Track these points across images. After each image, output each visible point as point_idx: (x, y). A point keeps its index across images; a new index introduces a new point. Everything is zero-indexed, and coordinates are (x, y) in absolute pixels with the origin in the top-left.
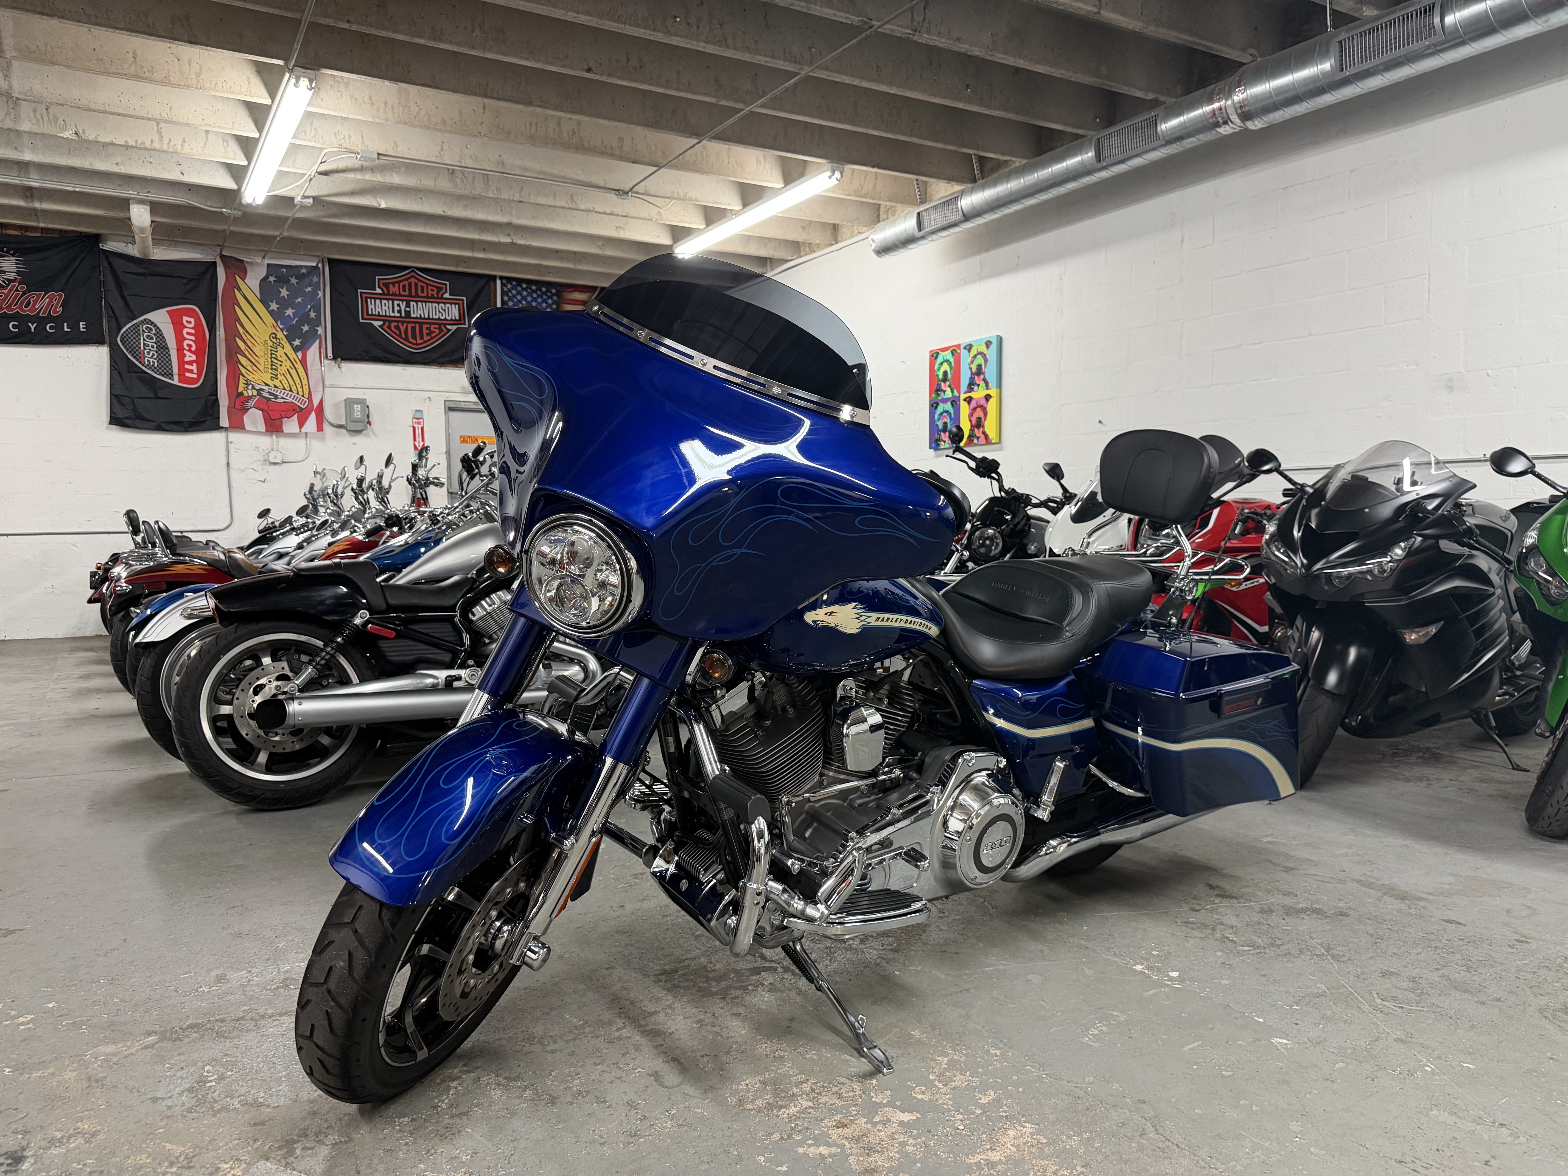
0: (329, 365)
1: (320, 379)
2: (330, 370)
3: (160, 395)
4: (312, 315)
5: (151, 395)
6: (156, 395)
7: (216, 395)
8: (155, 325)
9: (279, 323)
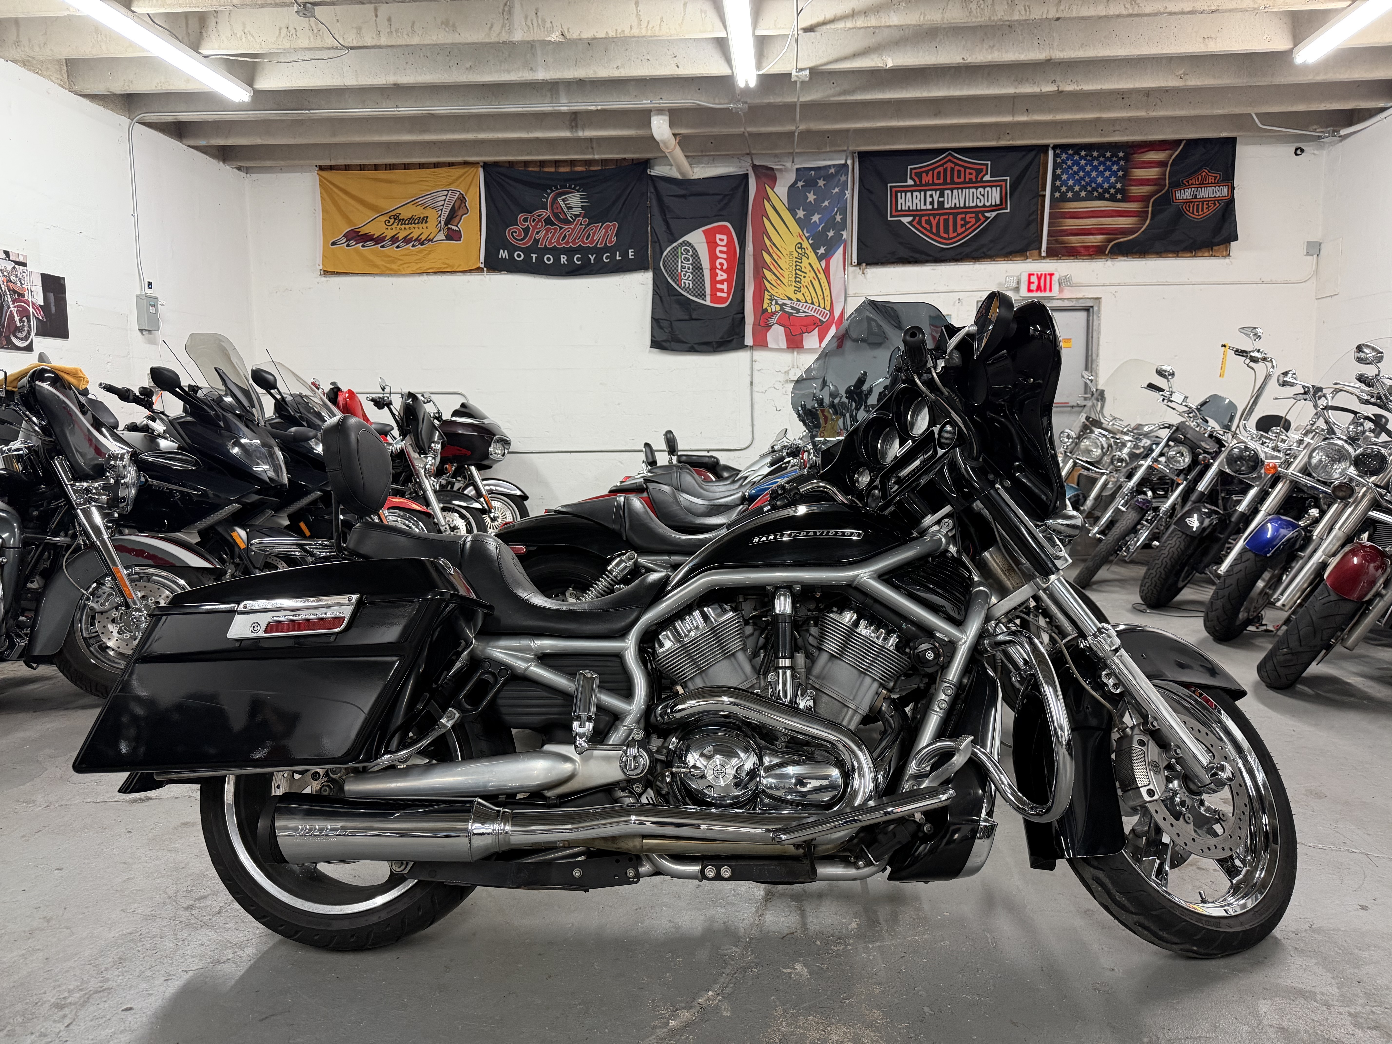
0: (853, 272)
1: (843, 288)
2: (855, 277)
3: (694, 317)
4: (838, 218)
5: (687, 317)
6: (691, 315)
7: (743, 313)
8: (692, 247)
9: (805, 231)
